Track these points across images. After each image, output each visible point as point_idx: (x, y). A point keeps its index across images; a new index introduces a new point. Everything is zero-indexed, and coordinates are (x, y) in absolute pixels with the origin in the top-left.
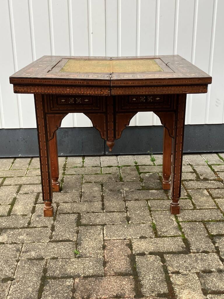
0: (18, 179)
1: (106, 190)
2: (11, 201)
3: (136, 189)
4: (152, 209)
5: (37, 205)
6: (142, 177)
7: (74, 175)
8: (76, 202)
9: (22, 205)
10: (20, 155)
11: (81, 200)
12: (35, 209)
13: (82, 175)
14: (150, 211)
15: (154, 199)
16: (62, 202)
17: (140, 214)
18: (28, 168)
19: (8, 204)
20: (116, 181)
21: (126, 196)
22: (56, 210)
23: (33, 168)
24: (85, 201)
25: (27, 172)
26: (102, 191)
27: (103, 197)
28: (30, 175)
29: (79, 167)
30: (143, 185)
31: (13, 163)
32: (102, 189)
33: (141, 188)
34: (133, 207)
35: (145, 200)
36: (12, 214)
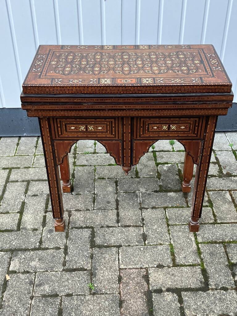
0: (25, 171)
1: (121, 192)
2: (19, 207)
3: (153, 190)
4: (170, 223)
5: (47, 214)
6: (160, 171)
7: (86, 166)
8: (89, 210)
9: (32, 213)
10: (25, 134)
11: (94, 207)
12: (45, 221)
13: (95, 166)
14: (168, 225)
15: (172, 207)
16: (74, 209)
17: (157, 230)
18: (35, 153)
19: (17, 211)
20: (132, 178)
21: (143, 201)
22: (68, 222)
23: (40, 154)
24: (99, 209)
25: (34, 160)
26: (117, 193)
27: (117, 201)
28: (37, 165)
29: (91, 153)
30: (161, 184)
31: (18, 144)
32: (117, 190)
33: (158, 189)
34: (150, 219)
35: (163, 208)
36: (22, 228)
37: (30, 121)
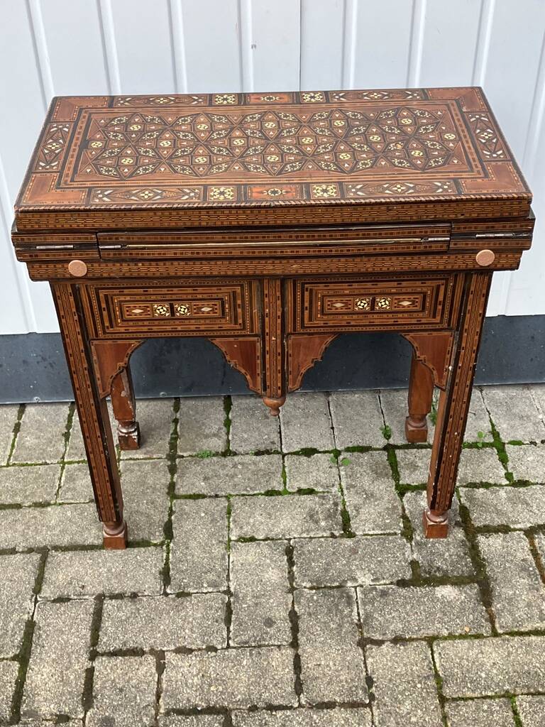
0: (35, 517)
1: (304, 584)
2: (18, 638)
3: (395, 580)
4: (447, 692)
5: (96, 664)
6: (411, 512)
7: (204, 496)
8: (215, 650)
9: (54, 660)
10: (35, 399)
11: (229, 638)
12: (92, 687)
13: (228, 497)
14: (443, 700)
15: (451, 637)
16: (173, 648)
17: (414, 719)
18: (63, 458)
19: (11, 655)
20: (333, 536)
21: (368, 616)
22: (157, 692)
23: (77, 459)
24: (243, 645)
25: (60, 479)
26: (292, 590)
27: (294, 617)
28: (69, 495)
29: (217, 454)
30: (415, 556)
31: (17, 428)
32: (291, 578)
33: (408, 576)
34: (390, 680)
35: (424, 639)
36: (25, 714)
37: (49, 366)
